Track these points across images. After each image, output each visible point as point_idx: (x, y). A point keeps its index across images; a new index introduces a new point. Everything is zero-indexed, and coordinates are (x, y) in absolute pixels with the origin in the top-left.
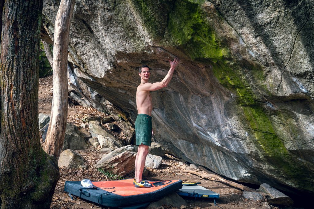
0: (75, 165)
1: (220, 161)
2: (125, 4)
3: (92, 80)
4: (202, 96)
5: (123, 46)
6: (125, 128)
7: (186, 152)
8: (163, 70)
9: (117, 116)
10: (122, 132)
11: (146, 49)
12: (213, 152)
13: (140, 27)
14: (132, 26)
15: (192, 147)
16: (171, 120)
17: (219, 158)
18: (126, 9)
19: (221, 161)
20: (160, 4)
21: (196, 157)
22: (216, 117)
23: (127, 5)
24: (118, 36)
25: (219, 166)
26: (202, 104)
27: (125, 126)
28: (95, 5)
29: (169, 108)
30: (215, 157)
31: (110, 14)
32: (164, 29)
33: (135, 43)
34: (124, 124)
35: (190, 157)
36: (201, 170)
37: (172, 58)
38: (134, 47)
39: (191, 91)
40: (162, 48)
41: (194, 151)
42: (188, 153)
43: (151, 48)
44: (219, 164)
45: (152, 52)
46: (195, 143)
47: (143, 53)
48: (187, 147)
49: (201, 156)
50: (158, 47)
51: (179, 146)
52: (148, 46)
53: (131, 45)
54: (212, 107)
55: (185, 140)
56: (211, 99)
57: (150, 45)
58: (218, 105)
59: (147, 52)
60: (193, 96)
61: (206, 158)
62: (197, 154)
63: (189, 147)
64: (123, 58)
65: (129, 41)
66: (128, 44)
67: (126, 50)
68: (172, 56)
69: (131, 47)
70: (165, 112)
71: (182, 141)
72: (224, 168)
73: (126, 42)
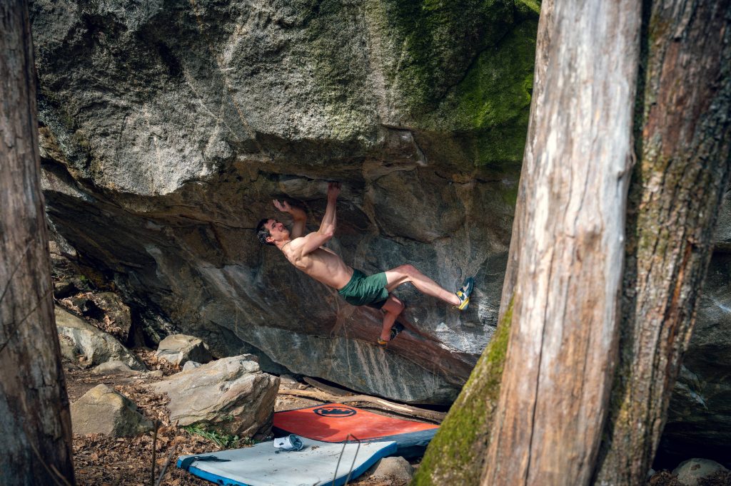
0: (127, 426)
1: (376, 367)
2: (354, 15)
3: (85, 199)
4: (405, 241)
5: (289, 120)
6: (109, 306)
7: (276, 353)
9: (78, 280)
10: (107, 317)
11: (364, 134)
12: (359, 349)
13: (378, 78)
14: (350, 73)
15: (296, 340)
16: (274, 288)
17: (373, 361)
18: (352, 28)
19: (379, 368)
20: (478, 25)
21: (302, 360)
23: (359, 17)
24: (282, 95)
25: (369, 376)
27: (108, 301)
28: (234, 7)
29: (279, 264)
30: (362, 360)
31: (282, 37)
32: (449, 88)
33: (337, 117)
34: (105, 298)
35: (283, 362)
36: (310, 386)
37: (415, 157)
38: (328, 125)
39: (377, 229)
40: (413, 132)
41: (302, 348)
42: (280, 354)
43: (381, 132)
44: (372, 373)
45: (379, 142)
46: (309, 334)
47: (351, 142)
48: (280, 342)
49: (318, 358)
50: (407, 130)
51: (257, 339)
52: (375, 127)
53: (319, 120)
54: (433, 263)
55: (279, 327)
56: (436, 248)
57: (382, 125)
58: (456, 260)
59: (366, 139)
60: (376, 240)
61: (336, 363)
62: (307, 354)
63: (288, 340)
64: (266, 150)
65: (319, 111)
66: (312, 116)
67: (297, 132)
68: (418, 152)
69: (320, 124)
70: (262, 271)
71: (269, 329)
72: (383, 379)
73: (306, 112)
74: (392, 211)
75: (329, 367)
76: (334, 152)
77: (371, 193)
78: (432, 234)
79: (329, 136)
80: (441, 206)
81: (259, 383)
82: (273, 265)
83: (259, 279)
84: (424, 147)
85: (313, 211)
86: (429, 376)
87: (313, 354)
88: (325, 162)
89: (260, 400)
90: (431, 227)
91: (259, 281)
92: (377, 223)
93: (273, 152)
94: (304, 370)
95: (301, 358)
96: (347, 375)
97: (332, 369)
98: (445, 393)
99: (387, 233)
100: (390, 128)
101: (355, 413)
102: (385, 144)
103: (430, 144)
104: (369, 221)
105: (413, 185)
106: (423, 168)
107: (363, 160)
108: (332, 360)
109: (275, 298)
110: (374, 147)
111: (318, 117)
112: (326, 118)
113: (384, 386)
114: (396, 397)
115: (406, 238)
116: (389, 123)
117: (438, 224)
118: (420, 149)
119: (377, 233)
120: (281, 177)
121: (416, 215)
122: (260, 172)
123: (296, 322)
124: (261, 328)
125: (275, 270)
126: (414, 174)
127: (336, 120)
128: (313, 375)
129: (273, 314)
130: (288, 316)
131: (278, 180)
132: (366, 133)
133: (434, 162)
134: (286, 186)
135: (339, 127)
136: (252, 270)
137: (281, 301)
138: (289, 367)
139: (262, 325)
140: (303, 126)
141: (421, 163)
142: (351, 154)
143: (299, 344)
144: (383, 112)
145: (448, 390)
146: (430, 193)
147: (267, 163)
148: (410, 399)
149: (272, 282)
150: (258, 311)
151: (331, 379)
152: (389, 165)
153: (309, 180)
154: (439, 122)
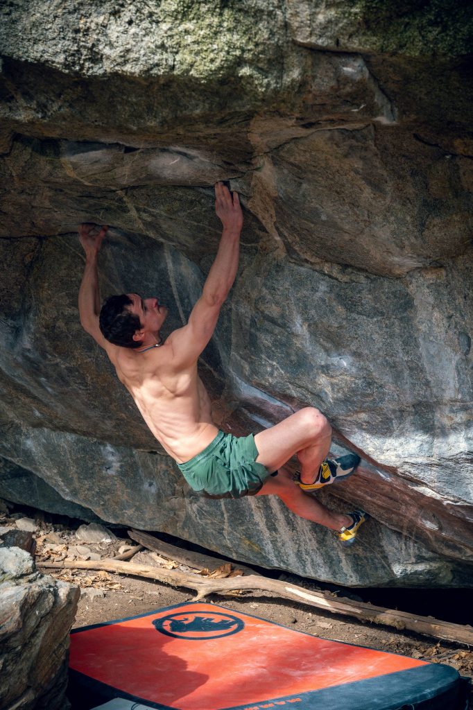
1: (280, 516)
4: (343, 271)
5: (77, 31)
7: (68, 481)
8: (185, 155)
15: (111, 458)
16: (59, 360)
19: (287, 518)
21: (125, 498)
22: (427, 367)
25: (267, 534)
26: (340, 309)
35: (85, 500)
36: (143, 549)
37: (372, 110)
38: (168, 43)
39: (281, 245)
40: (366, 58)
41: (123, 474)
42: (77, 484)
43: (293, 59)
44: (272, 528)
45: (287, 80)
46: (137, 446)
47: (223, 82)
48: (76, 461)
49: (159, 496)
50: (354, 54)
51: (27, 455)
52: (278, 47)
53: (148, 33)
54: (407, 322)
55: (74, 431)
56: (412, 288)
57: (294, 42)
58: (457, 317)
59: (256, 74)
60: (279, 268)
61: (195, 507)
62: (135, 486)
63: (93, 458)
64: (28, 96)
65: (146, 11)
66: (130, 22)
67: (96, 58)
68: (379, 99)
69: (150, 41)
70: (32, 325)
71: (53, 435)
72: (297, 541)
73: (115, 13)
74: (315, 213)
75: (182, 514)
76: (184, 101)
77: (267, 173)
78: (404, 261)
79: (173, 68)
80: (426, 204)
81: (34, 605)
82: (55, 313)
83: (27, 342)
84: (391, 86)
85: (138, 210)
86: (394, 537)
87: (146, 486)
88: (164, 122)
89: (38, 641)
90: (402, 248)
91: (28, 345)
92: (281, 234)
93: (43, 99)
94: (128, 517)
95: (123, 493)
96: (220, 531)
97: (188, 517)
98: (429, 572)
99: (304, 256)
100: (313, 50)
101: (241, 627)
102: (302, 85)
103: (407, 80)
104: (263, 229)
105: (363, 158)
106: (387, 127)
107: (249, 116)
108: (187, 500)
109: (62, 380)
110: (276, 91)
111: (145, 24)
112: (164, 27)
113: (299, 555)
114: (324, 575)
115: (345, 266)
116: (313, 40)
117: (418, 242)
118: (383, 91)
119: (281, 254)
120: (64, 146)
121: (369, 223)
122: (17, 137)
123: (108, 425)
124: (37, 432)
125: (60, 324)
126: (365, 138)
127: (187, 32)
128: (148, 528)
129: (60, 409)
130: (91, 414)
131: (58, 154)
132: (259, 60)
133: (413, 117)
134: (75, 167)
135: (196, 47)
136: (10, 322)
137: (75, 386)
138: (97, 511)
139: (38, 425)
140: (111, 45)
141: (384, 120)
142: (222, 107)
143: (116, 465)
144: (296, 14)
145: (434, 565)
146: (400, 177)
147: (32, 123)
148: (352, 580)
149: (55, 348)
150: (27, 400)
151: (185, 536)
152: (309, 126)
153: (129, 150)
154: (431, 37)
